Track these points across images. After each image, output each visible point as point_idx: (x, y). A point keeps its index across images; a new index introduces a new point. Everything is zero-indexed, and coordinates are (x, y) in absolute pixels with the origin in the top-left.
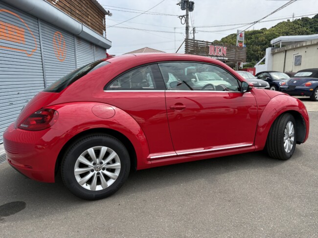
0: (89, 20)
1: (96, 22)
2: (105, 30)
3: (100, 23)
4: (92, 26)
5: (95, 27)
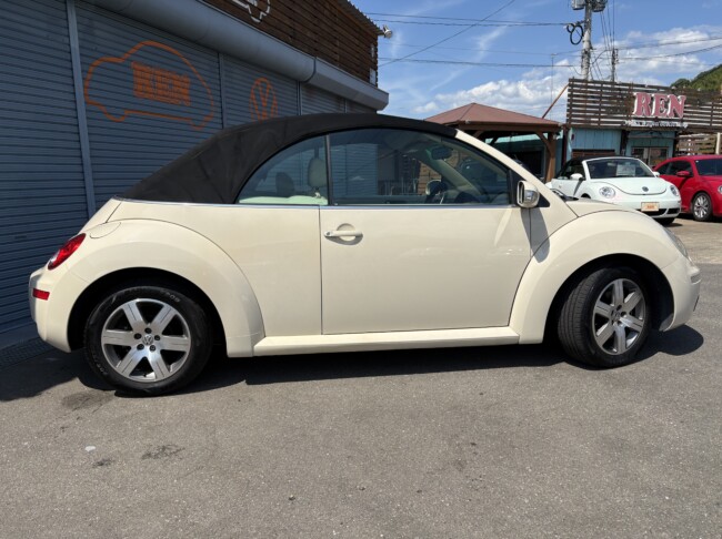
0: (336, 50)
2: (376, 69)
3: (364, 53)
4: (343, 60)
5: (349, 64)
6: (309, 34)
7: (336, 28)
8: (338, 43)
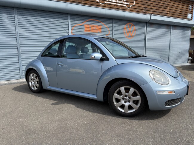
0: (167, 10)
1: (178, 10)
2: (192, 13)
3: (185, 9)
4: (171, 13)
5: (174, 14)
6: (153, 8)
7: (168, 3)
8: (169, 8)
